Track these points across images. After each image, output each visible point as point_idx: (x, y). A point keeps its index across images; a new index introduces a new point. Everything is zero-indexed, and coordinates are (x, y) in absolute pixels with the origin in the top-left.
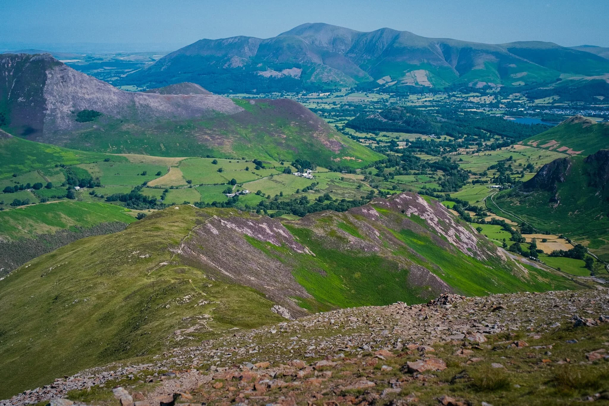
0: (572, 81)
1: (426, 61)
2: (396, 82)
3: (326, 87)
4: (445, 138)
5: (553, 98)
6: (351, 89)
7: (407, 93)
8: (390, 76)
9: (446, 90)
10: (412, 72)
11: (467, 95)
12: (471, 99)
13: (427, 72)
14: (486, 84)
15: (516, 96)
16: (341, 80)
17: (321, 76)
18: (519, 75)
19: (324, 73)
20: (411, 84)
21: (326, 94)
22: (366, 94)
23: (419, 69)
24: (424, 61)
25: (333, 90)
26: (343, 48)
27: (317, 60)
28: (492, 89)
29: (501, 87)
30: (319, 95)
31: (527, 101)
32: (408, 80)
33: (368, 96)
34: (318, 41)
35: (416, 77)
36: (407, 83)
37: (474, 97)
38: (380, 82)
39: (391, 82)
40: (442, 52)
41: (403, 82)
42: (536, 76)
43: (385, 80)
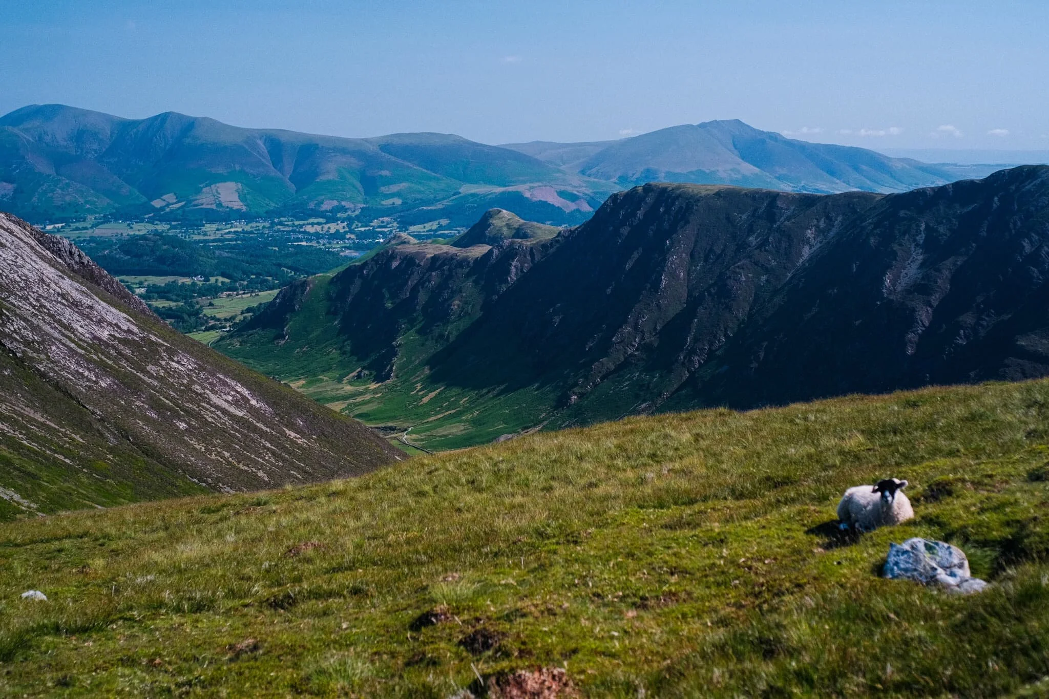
0: (473, 195)
1: (238, 168)
2: (183, 203)
3: (58, 215)
4: (217, 280)
5: (439, 224)
6: (105, 216)
7: (202, 220)
8: (175, 194)
9: (269, 215)
10: (213, 186)
11: (301, 223)
12: (309, 229)
13: (240, 185)
14: (338, 204)
15: (383, 222)
16: (87, 202)
17: (49, 195)
18: (394, 188)
19: (55, 190)
20: (209, 207)
21: (57, 226)
22: (129, 225)
23: (225, 181)
24: (234, 167)
25: (72, 219)
26: (95, 146)
27: (43, 167)
28: (346, 212)
29: (362, 209)
30: (45, 227)
31: (398, 228)
32: (205, 200)
33: (131, 228)
34: (50, 136)
35: (219, 194)
36: (202, 204)
37: (312, 224)
38: (157, 204)
39: (176, 203)
40: (268, 152)
41: (196, 202)
42: (422, 189)
43: (168, 201)
